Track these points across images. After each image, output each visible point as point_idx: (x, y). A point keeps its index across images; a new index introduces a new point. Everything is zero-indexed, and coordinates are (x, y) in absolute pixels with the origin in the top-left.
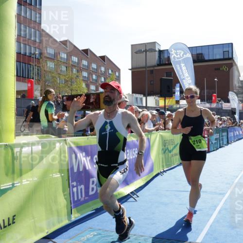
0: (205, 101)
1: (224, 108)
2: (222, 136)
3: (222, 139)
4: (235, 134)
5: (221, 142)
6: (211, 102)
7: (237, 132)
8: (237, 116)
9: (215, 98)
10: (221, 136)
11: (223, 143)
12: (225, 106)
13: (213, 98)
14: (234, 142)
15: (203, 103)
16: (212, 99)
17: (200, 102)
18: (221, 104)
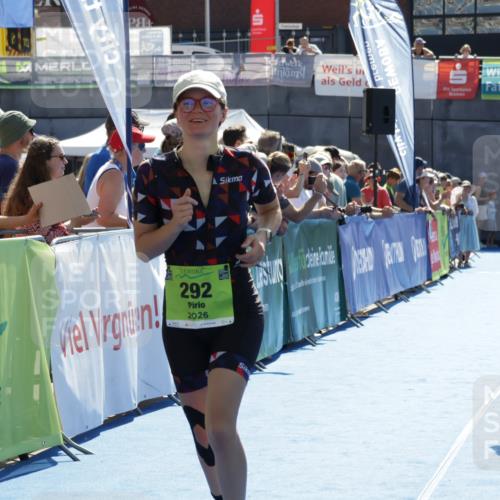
0: (201, 39)
1: (320, 90)
2: (306, 274)
3: (307, 295)
4: (389, 261)
5: (298, 313)
6: (245, 48)
7: (398, 246)
8: (402, 144)
9: (269, 22)
10: (293, 270)
11: (311, 316)
12: (332, 73)
13: (258, 19)
14: (382, 307)
15: (188, 49)
16: (246, 26)
17: (167, 48)
18: (307, 60)
